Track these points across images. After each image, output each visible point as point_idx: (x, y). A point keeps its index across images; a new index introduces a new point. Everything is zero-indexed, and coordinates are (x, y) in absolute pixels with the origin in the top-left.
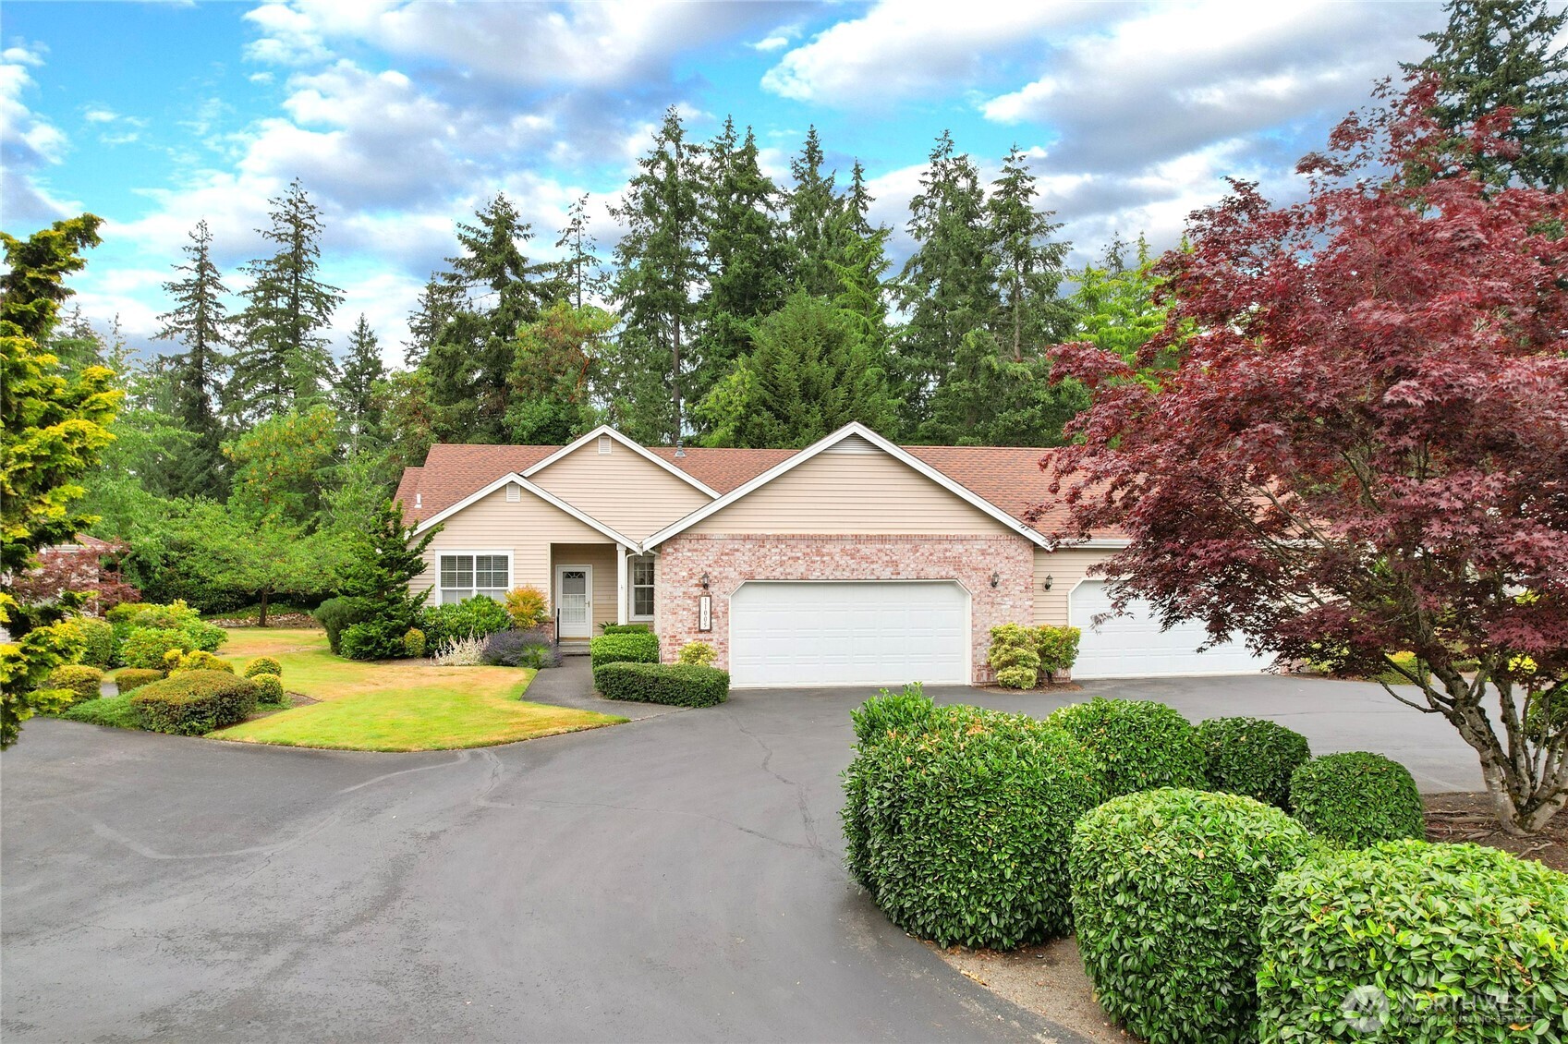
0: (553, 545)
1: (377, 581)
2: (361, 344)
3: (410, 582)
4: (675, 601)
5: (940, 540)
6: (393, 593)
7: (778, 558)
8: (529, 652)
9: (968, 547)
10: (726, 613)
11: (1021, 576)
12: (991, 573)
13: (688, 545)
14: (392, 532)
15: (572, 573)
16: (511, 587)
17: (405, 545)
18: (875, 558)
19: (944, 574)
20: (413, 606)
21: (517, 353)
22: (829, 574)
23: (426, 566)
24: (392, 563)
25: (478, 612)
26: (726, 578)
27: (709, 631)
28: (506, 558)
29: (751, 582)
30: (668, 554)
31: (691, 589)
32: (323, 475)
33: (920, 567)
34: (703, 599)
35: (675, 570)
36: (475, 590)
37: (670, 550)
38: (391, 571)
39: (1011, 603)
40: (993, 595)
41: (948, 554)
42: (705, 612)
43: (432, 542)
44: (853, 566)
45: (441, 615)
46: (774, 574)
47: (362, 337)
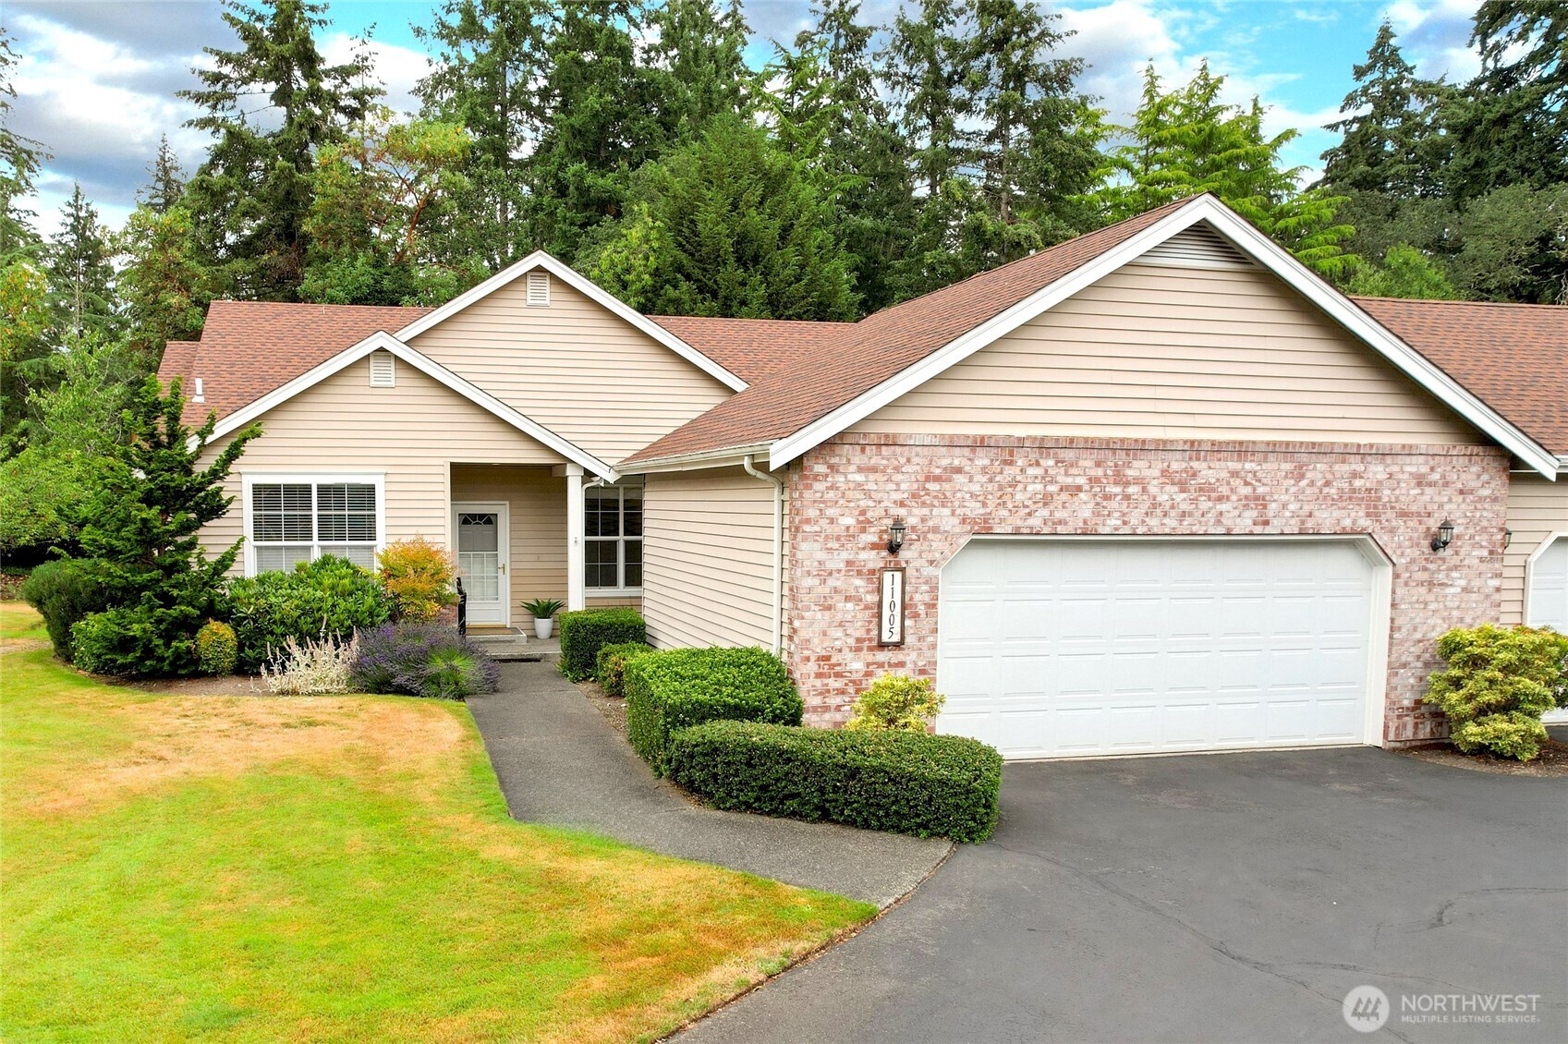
0: (453, 465)
1: (140, 532)
2: (77, 218)
3: (201, 531)
4: (832, 582)
5: (1345, 453)
6: (168, 555)
7: (1039, 487)
8: (438, 665)
9: (1395, 469)
10: (932, 606)
11: (1484, 529)
12: (1434, 524)
13: (858, 459)
14: (164, 439)
15: (474, 516)
16: (382, 542)
17: (191, 462)
18: (1224, 490)
19: (1347, 523)
20: (212, 579)
21: (318, 187)
22: (1139, 522)
23: (230, 501)
24: (167, 498)
25: (332, 588)
26: (935, 530)
27: (898, 645)
28: (371, 489)
29: (984, 540)
30: (816, 477)
31: (864, 555)
32: (31, 368)
33: (1307, 508)
34: (887, 576)
35: (830, 512)
36: (316, 548)
37: (820, 468)
38: (164, 512)
39: (1463, 583)
40: (1432, 566)
41: (1357, 483)
42: (892, 604)
43: (241, 459)
44: (1185, 506)
45: (264, 595)
46: (1031, 522)
47: (78, 208)
